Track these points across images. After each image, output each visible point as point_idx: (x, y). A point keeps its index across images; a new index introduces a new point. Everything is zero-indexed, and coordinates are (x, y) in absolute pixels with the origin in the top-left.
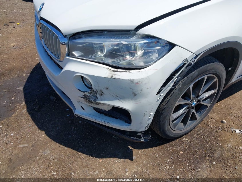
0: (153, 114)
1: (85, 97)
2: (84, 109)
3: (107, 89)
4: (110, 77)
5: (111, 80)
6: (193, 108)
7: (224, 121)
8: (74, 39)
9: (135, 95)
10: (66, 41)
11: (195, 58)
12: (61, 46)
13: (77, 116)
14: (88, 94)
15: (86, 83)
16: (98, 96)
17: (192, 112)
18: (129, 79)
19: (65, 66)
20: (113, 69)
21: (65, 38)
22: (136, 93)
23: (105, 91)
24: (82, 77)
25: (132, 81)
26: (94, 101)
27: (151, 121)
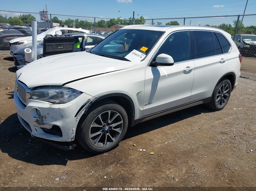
0: (75, 129)
1: (37, 121)
2: (37, 131)
3: (48, 114)
4: (49, 107)
5: (50, 109)
6: (107, 132)
7: (135, 145)
8: (34, 90)
9: (62, 117)
10: (29, 91)
11: (95, 99)
12: (27, 95)
13: (33, 136)
14: (38, 119)
15: (38, 113)
16: (44, 119)
17: (107, 135)
18: (59, 108)
19: (28, 104)
20: (52, 104)
21: (29, 90)
22: (63, 116)
23: (47, 116)
24: (37, 109)
25: (60, 109)
26: (42, 122)
27: (74, 134)
